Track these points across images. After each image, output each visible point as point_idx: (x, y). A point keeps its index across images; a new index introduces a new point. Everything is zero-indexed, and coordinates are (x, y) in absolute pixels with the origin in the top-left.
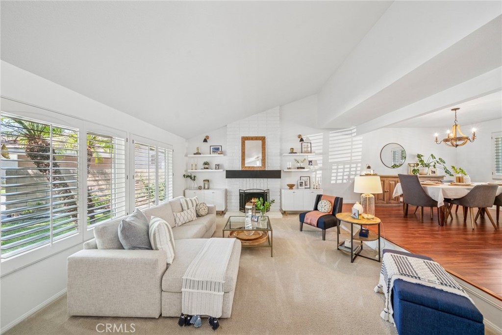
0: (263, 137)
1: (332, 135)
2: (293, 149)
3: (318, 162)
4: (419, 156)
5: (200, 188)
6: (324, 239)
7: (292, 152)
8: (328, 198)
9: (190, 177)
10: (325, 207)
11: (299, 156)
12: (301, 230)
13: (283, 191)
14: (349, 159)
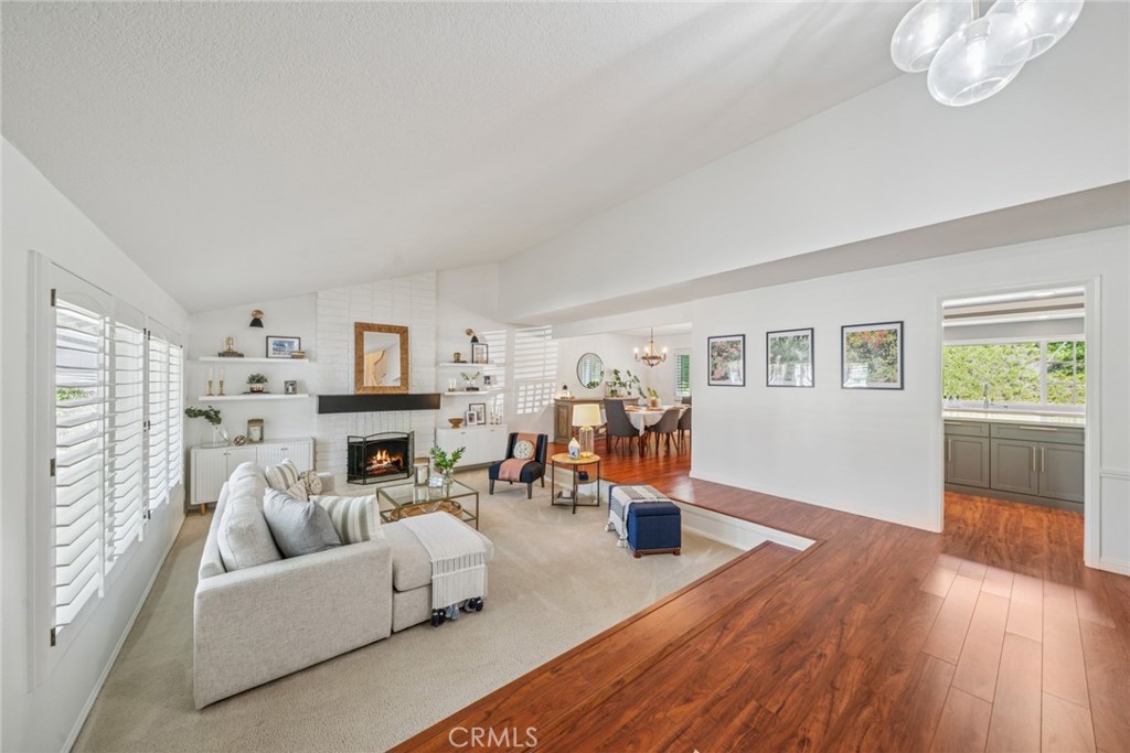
0: (402, 327)
1: (519, 334)
2: (458, 354)
3: (498, 379)
4: (616, 372)
5: (239, 441)
6: (530, 497)
7: (457, 361)
8: (527, 437)
9: (207, 415)
10: (525, 451)
11: (470, 369)
12: (492, 493)
13: (439, 431)
14: (541, 374)
